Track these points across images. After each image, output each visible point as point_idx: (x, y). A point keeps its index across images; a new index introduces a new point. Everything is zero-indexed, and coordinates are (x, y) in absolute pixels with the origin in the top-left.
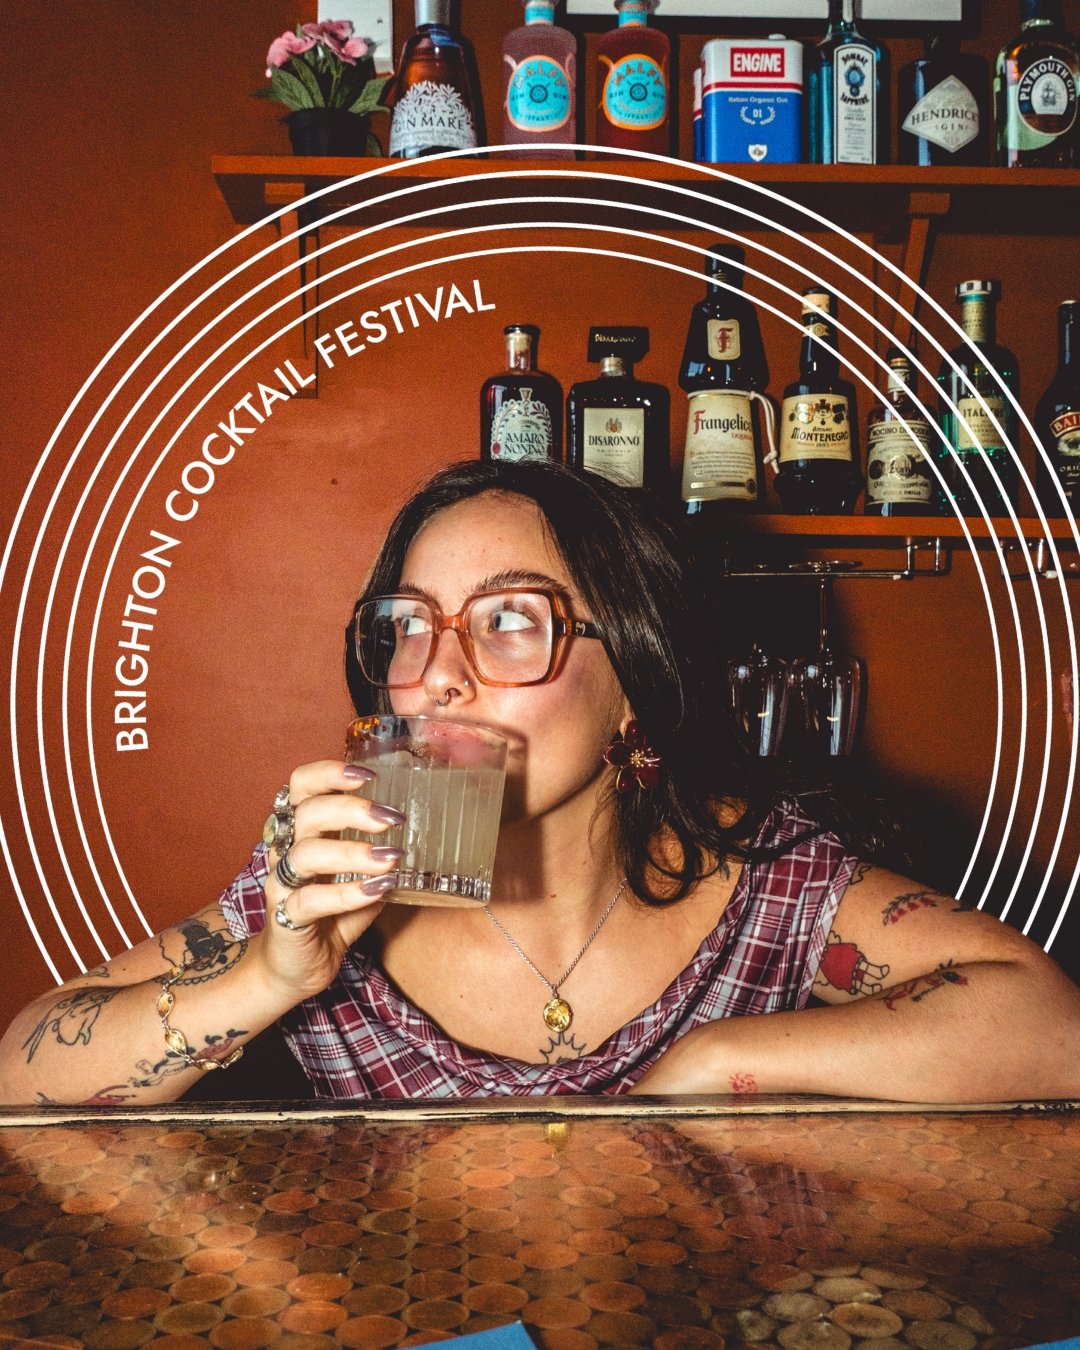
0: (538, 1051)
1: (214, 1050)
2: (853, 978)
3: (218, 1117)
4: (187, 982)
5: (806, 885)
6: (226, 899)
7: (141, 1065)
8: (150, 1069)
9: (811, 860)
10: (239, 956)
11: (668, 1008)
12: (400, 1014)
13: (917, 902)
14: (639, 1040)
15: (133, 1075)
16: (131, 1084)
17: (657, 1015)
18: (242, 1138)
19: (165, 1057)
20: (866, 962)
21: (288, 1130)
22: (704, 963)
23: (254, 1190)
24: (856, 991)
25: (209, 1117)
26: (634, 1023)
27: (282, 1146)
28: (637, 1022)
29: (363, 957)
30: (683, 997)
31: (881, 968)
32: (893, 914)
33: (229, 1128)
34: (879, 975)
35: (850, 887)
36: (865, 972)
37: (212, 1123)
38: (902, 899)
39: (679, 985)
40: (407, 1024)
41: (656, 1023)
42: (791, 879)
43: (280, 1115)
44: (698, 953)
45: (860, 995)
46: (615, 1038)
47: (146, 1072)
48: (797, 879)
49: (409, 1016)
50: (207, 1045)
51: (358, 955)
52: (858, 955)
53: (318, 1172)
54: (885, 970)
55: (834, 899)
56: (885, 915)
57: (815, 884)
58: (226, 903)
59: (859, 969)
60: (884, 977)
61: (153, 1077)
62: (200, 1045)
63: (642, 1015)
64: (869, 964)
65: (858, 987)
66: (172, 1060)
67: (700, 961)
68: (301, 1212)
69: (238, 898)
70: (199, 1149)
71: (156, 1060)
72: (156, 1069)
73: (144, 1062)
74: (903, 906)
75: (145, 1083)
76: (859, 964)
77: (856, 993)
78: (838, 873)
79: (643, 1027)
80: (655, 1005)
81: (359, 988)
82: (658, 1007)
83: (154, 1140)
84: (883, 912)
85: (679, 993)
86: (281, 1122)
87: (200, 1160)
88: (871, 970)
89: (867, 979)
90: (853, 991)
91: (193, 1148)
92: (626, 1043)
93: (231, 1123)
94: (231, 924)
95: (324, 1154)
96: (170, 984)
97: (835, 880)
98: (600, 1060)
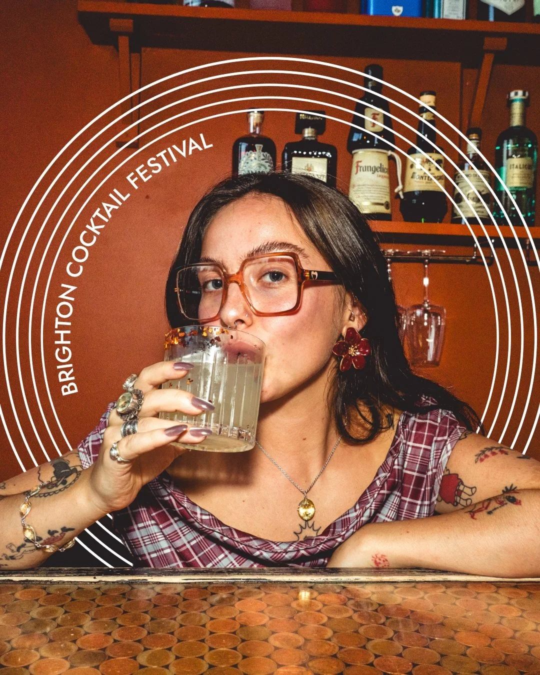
0: (292, 533)
1: (53, 540)
2: (456, 495)
3: (55, 579)
4: (41, 495)
5: (435, 439)
6: (82, 447)
7: (10, 546)
8: (15, 549)
9: (438, 424)
10: (74, 481)
11: (363, 507)
12: (196, 513)
13: (497, 451)
14: (348, 527)
15: (5, 552)
16: (4, 558)
17: (357, 512)
18: (69, 594)
19: (24, 542)
20: (463, 485)
21: (99, 589)
22: (382, 479)
23: (72, 632)
24: (458, 503)
25: (50, 579)
26: (343, 518)
27: (94, 600)
28: (345, 517)
29: (168, 481)
30: (372, 500)
31: (472, 488)
32: (482, 457)
33: (62, 586)
34: (470, 493)
35: (459, 441)
36: (462, 491)
37: (52, 583)
38: (487, 449)
39: (368, 493)
40: (201, 519)
41: (357, 517)
42: (426, 434)
43: (95, 578)
44: (377, 475)
45: (460, 507)
46: (332, 527)
47: (13, 551)
48: (429, 434)
49: (201, 514)
50: (49, 536)
51: (165, 480)
52: (459, 481)
53: (115, 619)
54: (474, 490)
55: (449, 447)
56: (477, 457)
57: (439, 439)
58: (81, 449)
59: (459, 490)
60: (473, 494)
61: (16, 554)
62: (46, 536)
63: (347, 513)
64: (465, 486)
65: (458, 501)
66: (28, 544)
67: (379, 479)
68: (101, 649)
69: (88, 446)
70: (41, 602)
71: (19, 544)
72: (18, 549)
73: (11, 544)
74: (488, 453)
75: (12, 558)
76: (459, 486)
77: (457, 505)
78: (453, 433)
79: (349, 520)
80: (355, 507)
81: (167, 500)
82: (358, 507)
83: (13, 594)
84: (476, 456)
85: (369, 498)
86: (95, 582)
87: (41, 609)
88: (466, 490)
89: (464, 496)
90: (455, 504)
91: (37, 600)
92: (340, 530)
93: (64, 582)
94: (83, 462)
95: (119, 606)
96: (31, 496)
97: (451, 436)
98: (326, 538)
